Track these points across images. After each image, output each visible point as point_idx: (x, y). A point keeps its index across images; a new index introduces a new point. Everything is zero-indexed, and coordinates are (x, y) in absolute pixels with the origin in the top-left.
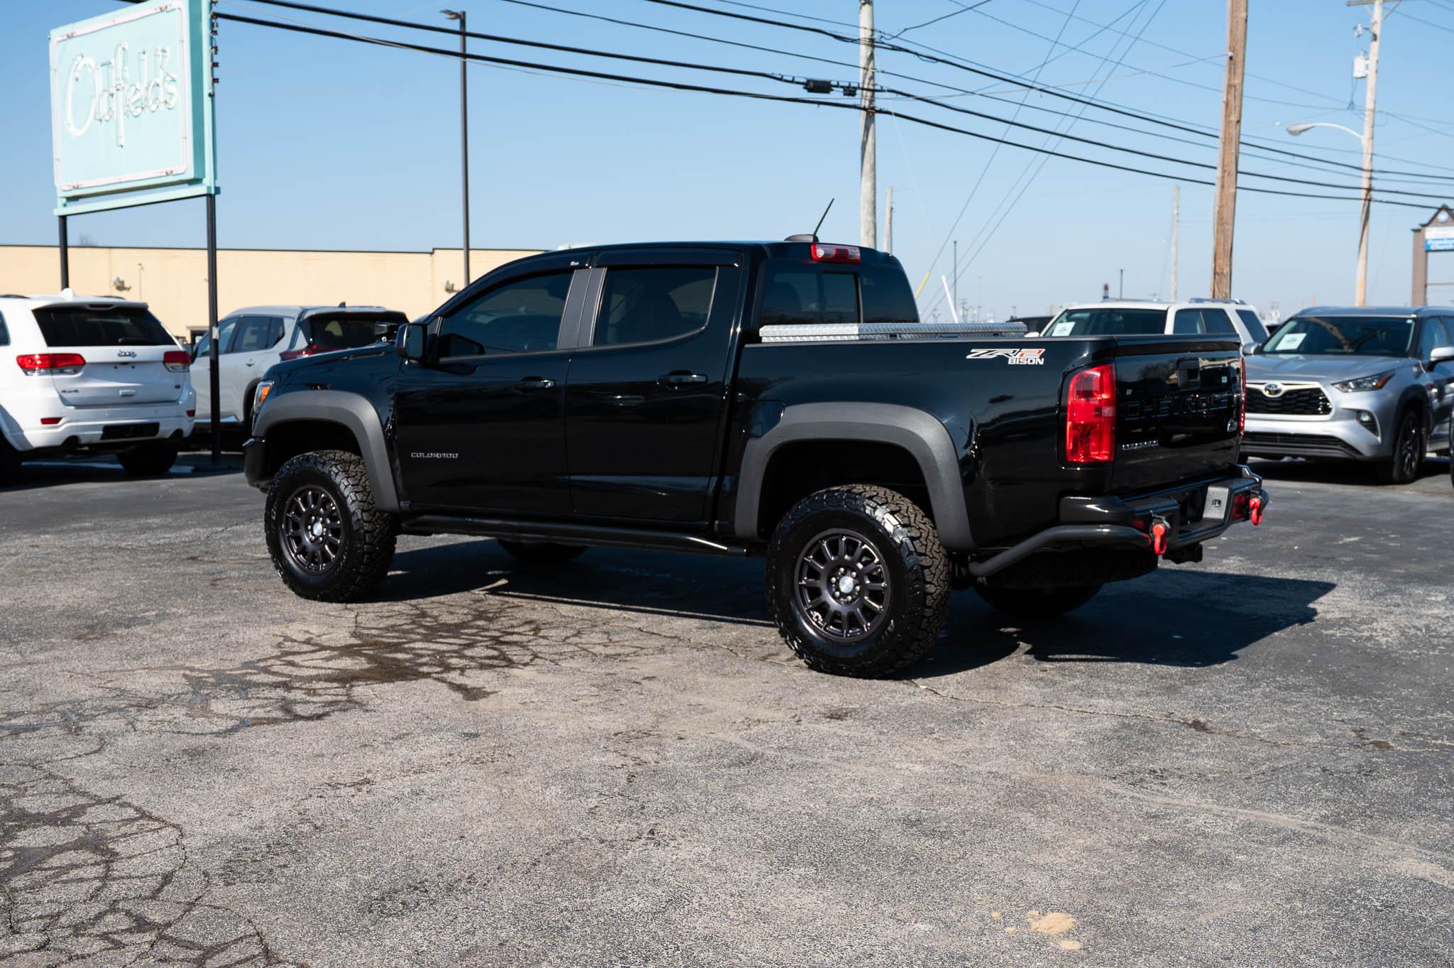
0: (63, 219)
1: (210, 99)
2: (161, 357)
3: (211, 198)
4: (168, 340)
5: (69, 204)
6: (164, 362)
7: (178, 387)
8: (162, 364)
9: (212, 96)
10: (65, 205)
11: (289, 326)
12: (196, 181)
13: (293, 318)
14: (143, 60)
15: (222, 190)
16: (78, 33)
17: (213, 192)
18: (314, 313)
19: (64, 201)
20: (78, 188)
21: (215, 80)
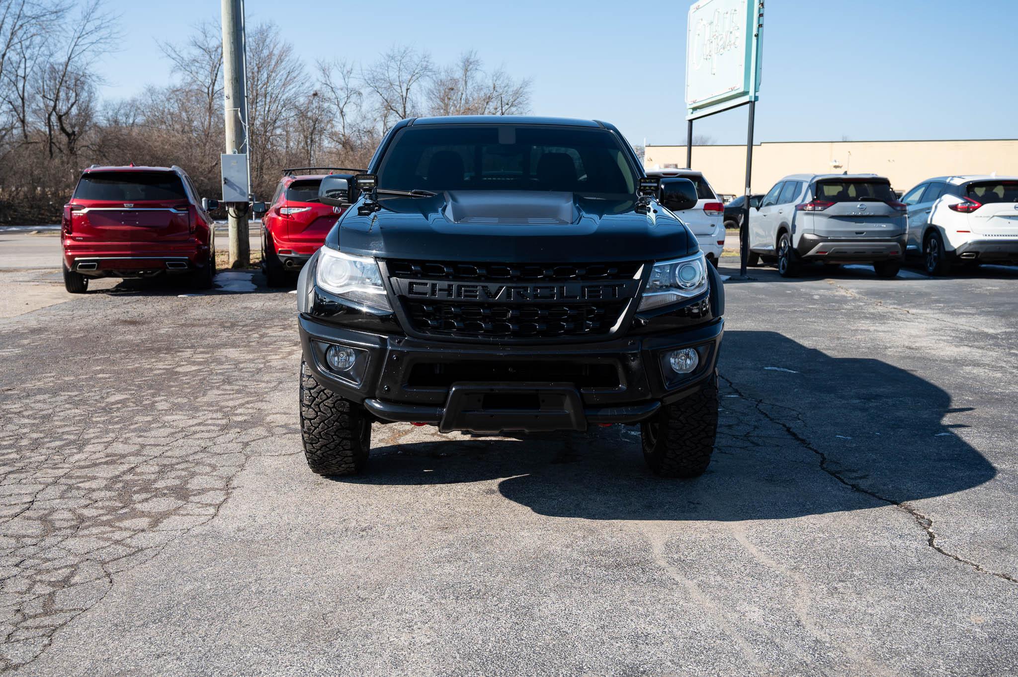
0: (691, 121)
1: (756, 38)
2: (703, 207)
3: (752, 104)
4: (710, 195)
5: (694, 112)
6: (704, 210)
7: (713, 226)
8: (703, 211)
9: (757, 36)
10: (692, 113)
11: (805, 186)
12: (745, 93)
13: (807, 182)
14: (726, 18)
15: (759, 99)
16: (701, 6)
17: (753, 100)
18: (820, 178)
19: (691, 110)
20: (694, 102)
21: (760, 26)
